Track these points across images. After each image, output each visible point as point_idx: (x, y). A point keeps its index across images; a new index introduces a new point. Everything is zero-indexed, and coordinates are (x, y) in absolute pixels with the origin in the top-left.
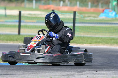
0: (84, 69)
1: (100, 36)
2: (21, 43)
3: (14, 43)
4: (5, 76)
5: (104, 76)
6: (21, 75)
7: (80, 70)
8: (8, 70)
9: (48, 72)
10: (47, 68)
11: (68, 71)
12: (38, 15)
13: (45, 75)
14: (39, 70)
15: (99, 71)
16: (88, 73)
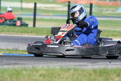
1: (118, 30)
2: (36, 35)
3: (28, 35)
4: (16, 65)
6: (33, 65)
7: (93, 61)
8: (20, 60)
9: (60, 62)
11: (81, 62)
12: (55, 8)
13: (57, 65)
14: (51, 60)
15: (113, 62)
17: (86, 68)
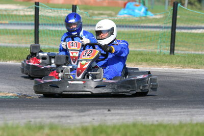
0: (88, 107)
5: (121, 117)
7: (81, 108)
10: (24, 105)
11: (60, 110)
13: (20, 116)
14: (10, 107)
15: (115, 109)
16: (94, 114)
17: (69, 121)
